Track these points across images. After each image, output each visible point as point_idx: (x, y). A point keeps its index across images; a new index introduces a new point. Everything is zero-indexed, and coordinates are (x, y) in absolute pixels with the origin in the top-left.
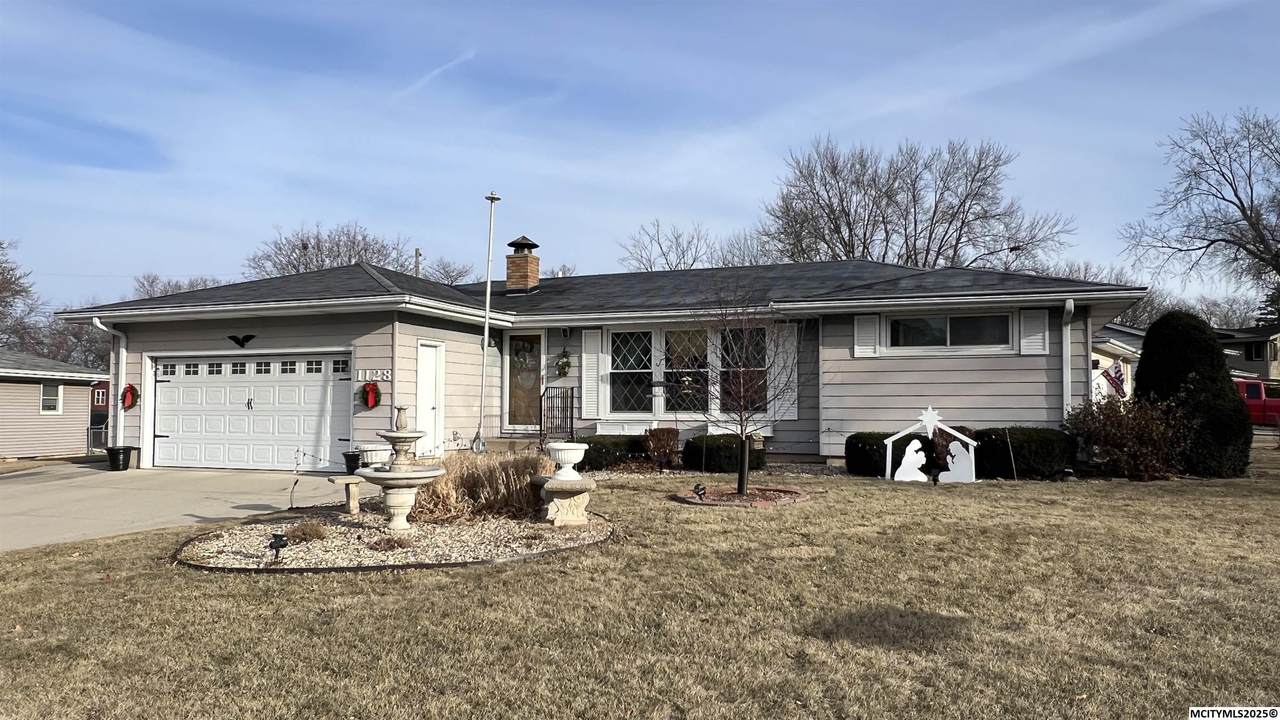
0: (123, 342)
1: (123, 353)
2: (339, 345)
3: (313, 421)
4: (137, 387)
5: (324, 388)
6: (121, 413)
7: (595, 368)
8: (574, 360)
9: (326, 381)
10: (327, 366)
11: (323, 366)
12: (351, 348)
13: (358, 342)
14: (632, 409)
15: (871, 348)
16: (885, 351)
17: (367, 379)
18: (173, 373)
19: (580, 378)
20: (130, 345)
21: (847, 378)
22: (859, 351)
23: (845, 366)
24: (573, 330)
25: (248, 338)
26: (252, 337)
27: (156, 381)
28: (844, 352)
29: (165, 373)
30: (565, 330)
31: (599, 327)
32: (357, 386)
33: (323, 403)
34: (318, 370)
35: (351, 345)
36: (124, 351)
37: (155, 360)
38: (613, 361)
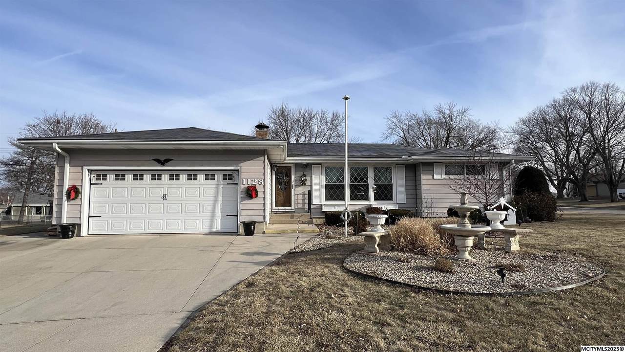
0: (67, 160)
1: (67, 167)
2: (231, 166)
3: (209, 207)
4: (79, 187)
5: (217, 188)
6: (65, 204)
7: (318, 182)
8: (308, 178)
9: (218, 185)
10: (219, 177)
11: (216, 177)
12: (239, 168)
13: (243, 164)
14: (335, 200)
15: (439, 175)
16: (444, 177)
17: (249, 183)
18: (105, 179)
19: (311, 186)
20: (72, 161)
21: (431, 187)
22: (436, 177)
23: (430, 182)
24: (308, 164)
25: (167, 161)
26: (171, 160)
27: (91, 184)
28: (430, 177)
29: (98, 179)
30: (304, 165)
31: (320, 164)
32: (242, 188)
33: (216, 197)
34: (214, 179)
35: (239, 166)
36: (68, 165)
37: (90, 171)
38: (326, 179)
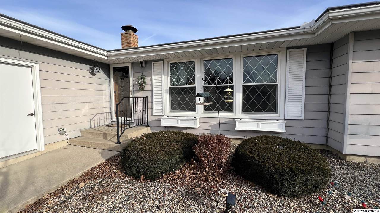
7: (160, 84)
8: (148, 81)
14: (183, 109)
19: (151, 91)
24: (146, 62)
30: (142, 62)
31: (162, 60)
38: (171, 80)
